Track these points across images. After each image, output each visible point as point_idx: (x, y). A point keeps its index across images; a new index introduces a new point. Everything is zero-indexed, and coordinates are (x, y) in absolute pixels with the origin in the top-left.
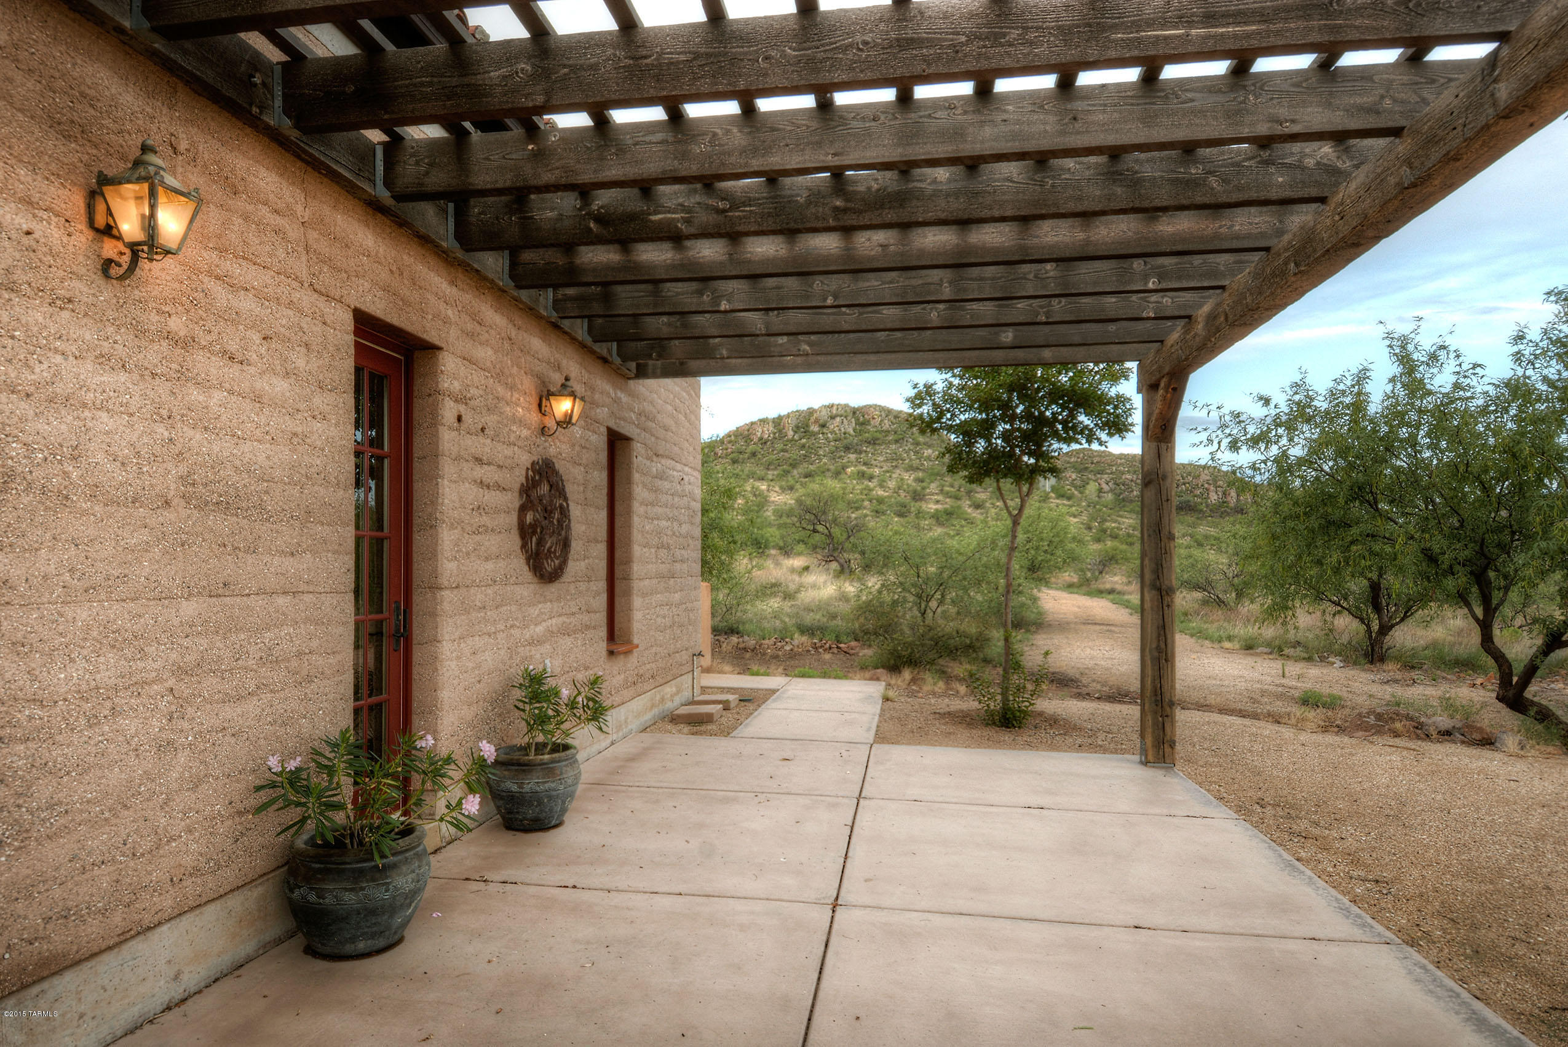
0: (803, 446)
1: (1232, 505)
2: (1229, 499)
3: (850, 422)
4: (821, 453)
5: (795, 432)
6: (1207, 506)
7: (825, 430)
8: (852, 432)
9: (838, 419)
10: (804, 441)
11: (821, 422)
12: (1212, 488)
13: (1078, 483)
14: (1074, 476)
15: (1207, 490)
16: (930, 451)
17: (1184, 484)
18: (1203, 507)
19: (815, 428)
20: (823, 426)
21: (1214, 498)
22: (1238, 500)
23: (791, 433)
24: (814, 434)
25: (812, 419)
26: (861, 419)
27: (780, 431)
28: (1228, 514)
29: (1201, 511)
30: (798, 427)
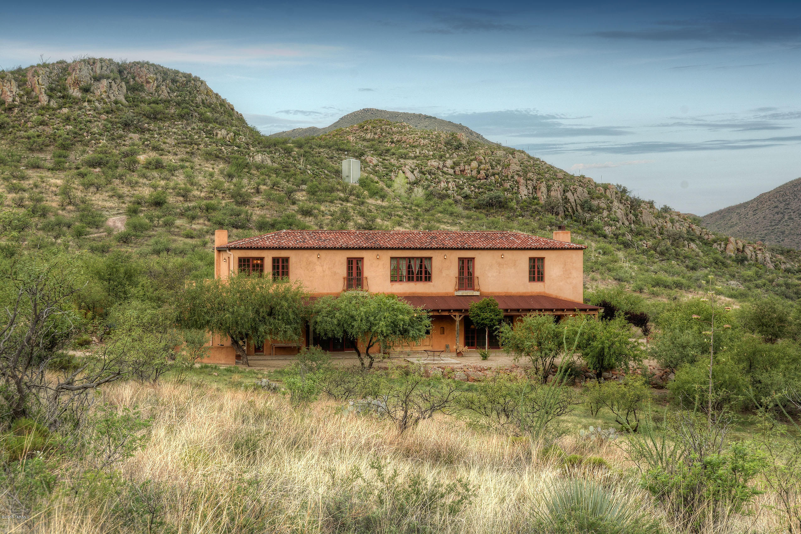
0: (67, 119)
1: (542, 202)
2: (539, 195)
3: (120, 88)
4: (95, 130)
5: (50, 97)
6: (518, 202)
7: (89, 96)
8: (124, 101)
9: (105, 82)
10: (65, 110)
11: (82, 84)
12: (522, 181)
13: (380, 169)
14: (375, 161)
15: (517, 182)
16: (224, 132)
17: (494, 175)
18: (513, 204)
19: (76, 93)
20: (86, 90)
21: (524, 192)
22: (549, 196)
23: (44, 99)
24: (76, 101)
25: (70, 80)
26: (132, 82)
27: (28, 93)
28: (539, 213)
29: (512, 208)
30: (52, 89)
